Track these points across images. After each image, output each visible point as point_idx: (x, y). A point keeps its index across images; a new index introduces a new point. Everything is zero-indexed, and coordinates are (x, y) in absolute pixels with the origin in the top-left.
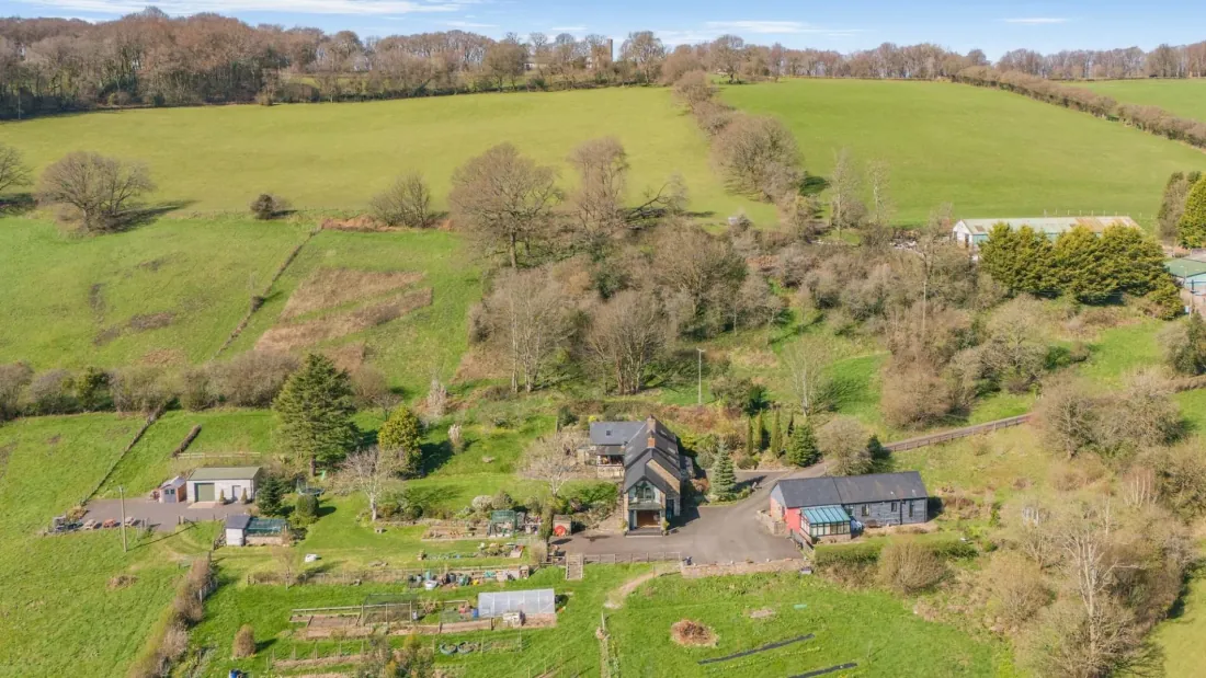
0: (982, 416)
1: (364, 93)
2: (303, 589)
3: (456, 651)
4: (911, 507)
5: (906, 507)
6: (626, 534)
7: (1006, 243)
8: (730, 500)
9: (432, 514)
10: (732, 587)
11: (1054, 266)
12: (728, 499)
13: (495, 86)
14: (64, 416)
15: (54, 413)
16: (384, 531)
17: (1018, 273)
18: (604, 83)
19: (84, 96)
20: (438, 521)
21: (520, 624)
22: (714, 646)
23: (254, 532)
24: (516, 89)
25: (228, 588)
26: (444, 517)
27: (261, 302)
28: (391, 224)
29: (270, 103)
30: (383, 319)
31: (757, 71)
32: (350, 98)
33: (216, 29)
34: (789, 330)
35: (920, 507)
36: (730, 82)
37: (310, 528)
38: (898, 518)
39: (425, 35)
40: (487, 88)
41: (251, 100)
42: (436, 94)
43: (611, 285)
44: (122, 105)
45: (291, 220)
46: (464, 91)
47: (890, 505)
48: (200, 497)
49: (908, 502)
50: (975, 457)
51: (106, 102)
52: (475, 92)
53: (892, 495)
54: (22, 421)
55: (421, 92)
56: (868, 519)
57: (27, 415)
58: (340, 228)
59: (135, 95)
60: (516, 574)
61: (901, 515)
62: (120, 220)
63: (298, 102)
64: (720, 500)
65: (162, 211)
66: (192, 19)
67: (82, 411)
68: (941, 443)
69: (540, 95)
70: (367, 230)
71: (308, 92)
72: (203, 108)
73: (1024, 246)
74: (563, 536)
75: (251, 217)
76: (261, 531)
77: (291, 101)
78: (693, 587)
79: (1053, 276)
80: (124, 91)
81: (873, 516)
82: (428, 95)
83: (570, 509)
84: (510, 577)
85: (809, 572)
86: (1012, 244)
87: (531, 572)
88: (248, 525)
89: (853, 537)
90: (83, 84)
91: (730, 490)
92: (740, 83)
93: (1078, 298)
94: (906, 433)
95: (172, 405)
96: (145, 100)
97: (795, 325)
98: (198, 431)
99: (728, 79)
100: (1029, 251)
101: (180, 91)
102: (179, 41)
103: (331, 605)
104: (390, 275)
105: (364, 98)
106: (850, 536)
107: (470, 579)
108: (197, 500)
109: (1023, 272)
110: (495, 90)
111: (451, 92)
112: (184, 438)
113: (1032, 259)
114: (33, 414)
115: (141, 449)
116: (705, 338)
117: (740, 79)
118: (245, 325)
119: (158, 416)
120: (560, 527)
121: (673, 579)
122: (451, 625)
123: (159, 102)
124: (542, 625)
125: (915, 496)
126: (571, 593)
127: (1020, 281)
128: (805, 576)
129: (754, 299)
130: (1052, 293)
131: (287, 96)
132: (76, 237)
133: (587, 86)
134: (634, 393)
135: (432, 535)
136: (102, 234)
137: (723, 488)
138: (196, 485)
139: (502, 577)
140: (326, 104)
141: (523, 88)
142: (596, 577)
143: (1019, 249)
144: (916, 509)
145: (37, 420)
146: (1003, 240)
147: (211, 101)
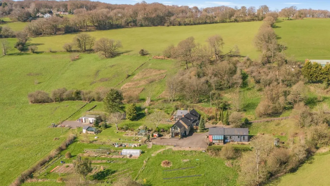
0: (284, 115)
1: (192, 23)
2: (90, 144)
3: (111, 162)
4: (244, 137)
5: (242, 137)
6: (170, 138)
7: (308, 67)
8: (203, 132)
9: (130, 130)
10: (183, 153)
11: (322, 74)
12: (202, 132)
13: (225, 21)
14: (72, 101)
15: (71, 100)
16: (118, 132)
17: (311, 75)
18: (253, 20)
19: (123, 24)
20: (130, 131)
21: (129, 157)
22: (169, 167)
23: (89, 130)
24: (231, 22)
25: (76, 143)
26: (132, 131)
27: (129, 76)
28: (168, 58)
29: (168, 26)
30: (152, 82)
31: (298, 16)
32: (188, 24)
33: (157, 7)
34: (246, 89)
35: (246, 138)
36: (288, 20)
37: (103, 130)
38: (240, 140)
39: (215, 7)
40: (223, 22)
41: (164, 25)
42: (209, 23)
43: (201, 75)
44: (132, 26)
45: (148, 56)
46: (216, 23)
47: (237, 136)
48: (86, 121)
49: (243, 136)
50: (275, 126)
51: (128, 26)
52: (220, 23)
53: (239, 134)
54: (64, 101)
55: (206, 23)
56: (231, 139)
57: (65, 100)
58: (157, 58)
59: (136, 24)
60: (136, 145)
61: (241, 139)
62: (113, 55)
63: (175, 25)
64: (200, 132)
65: (122, 53)
66: (151, 4)
67: (76, 100)
68: (268, 122)
69: (236, 23)
70: (162, 59)
71: (177, 23)
72: (152, 27)
73: (314, 68)
74: (155, 137)
75: (139, 55)
76: (90, 130)
77: (174, 25)
78: (174, 152)
79: (321, 77)
80: (133, 23)
81: (233, 139)
82: (207, 24)
83: (160, 131)
84: (135, 146)
85: (204, 152)
86: (310, 67)
87: (140, 145)
88: (88, 128)
89: (224, 144)
90: (123, 21)
91: (202, 130)
92: (291, 20)
93: (328, 84)
94: (261, 118)
95: (94, 100)
96: (138, 25)
97: (248, 87)
98: (96, 106)
99: (288, 18)
100: (315, 69)
101: (147, 23)
102: (147, 10)
103: (93, 149)
104: (159, 70)
105: (192, 25)
106: (223, 143)
107: (125, 146)
108: (85, 122)
109: (313, 75)
110: (225, 22)
111: (213, 23)
112: (92, 107)
113: (315, 72)
114: (66, 100)
115: (82, 109)
116: (223, 90)
117: (291, 19)
118: (123, 81)
119: (90, 102)
120: (155, 135)
121: (170, 150)
122: (115, 156)
123: (141, 26)
124: (134, 158)
125: (245, 135)
126: (146, 151)
127: (311, 78)
128: (203, 152)
129: (235, 79)
130: (321, 82)
131: (172, 24)
132: (102, 59)
133: (248, 21)
134: (197, 103)
135: (126, 135)
136: (108, 58)
137: (201, 129)
138: (85, 119)
139: (133, 146)
140: (182, 26)
141: (232, 22)
142: (154, 148)
143: (312, 69)
144: (245, 138)
145: (66, 101)
146: (308, 66)
147: (154, 25)
